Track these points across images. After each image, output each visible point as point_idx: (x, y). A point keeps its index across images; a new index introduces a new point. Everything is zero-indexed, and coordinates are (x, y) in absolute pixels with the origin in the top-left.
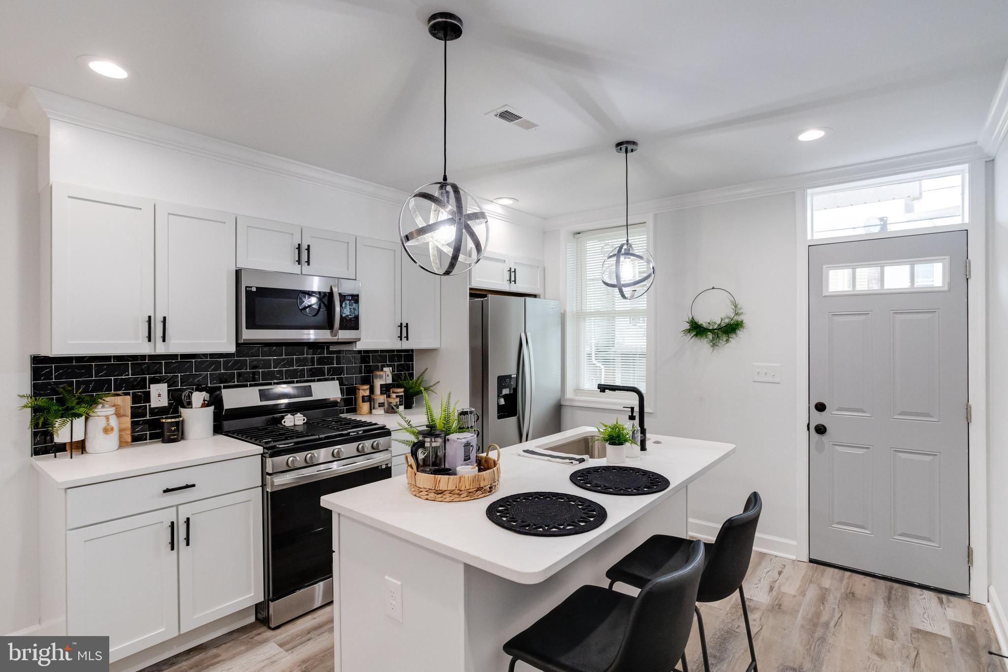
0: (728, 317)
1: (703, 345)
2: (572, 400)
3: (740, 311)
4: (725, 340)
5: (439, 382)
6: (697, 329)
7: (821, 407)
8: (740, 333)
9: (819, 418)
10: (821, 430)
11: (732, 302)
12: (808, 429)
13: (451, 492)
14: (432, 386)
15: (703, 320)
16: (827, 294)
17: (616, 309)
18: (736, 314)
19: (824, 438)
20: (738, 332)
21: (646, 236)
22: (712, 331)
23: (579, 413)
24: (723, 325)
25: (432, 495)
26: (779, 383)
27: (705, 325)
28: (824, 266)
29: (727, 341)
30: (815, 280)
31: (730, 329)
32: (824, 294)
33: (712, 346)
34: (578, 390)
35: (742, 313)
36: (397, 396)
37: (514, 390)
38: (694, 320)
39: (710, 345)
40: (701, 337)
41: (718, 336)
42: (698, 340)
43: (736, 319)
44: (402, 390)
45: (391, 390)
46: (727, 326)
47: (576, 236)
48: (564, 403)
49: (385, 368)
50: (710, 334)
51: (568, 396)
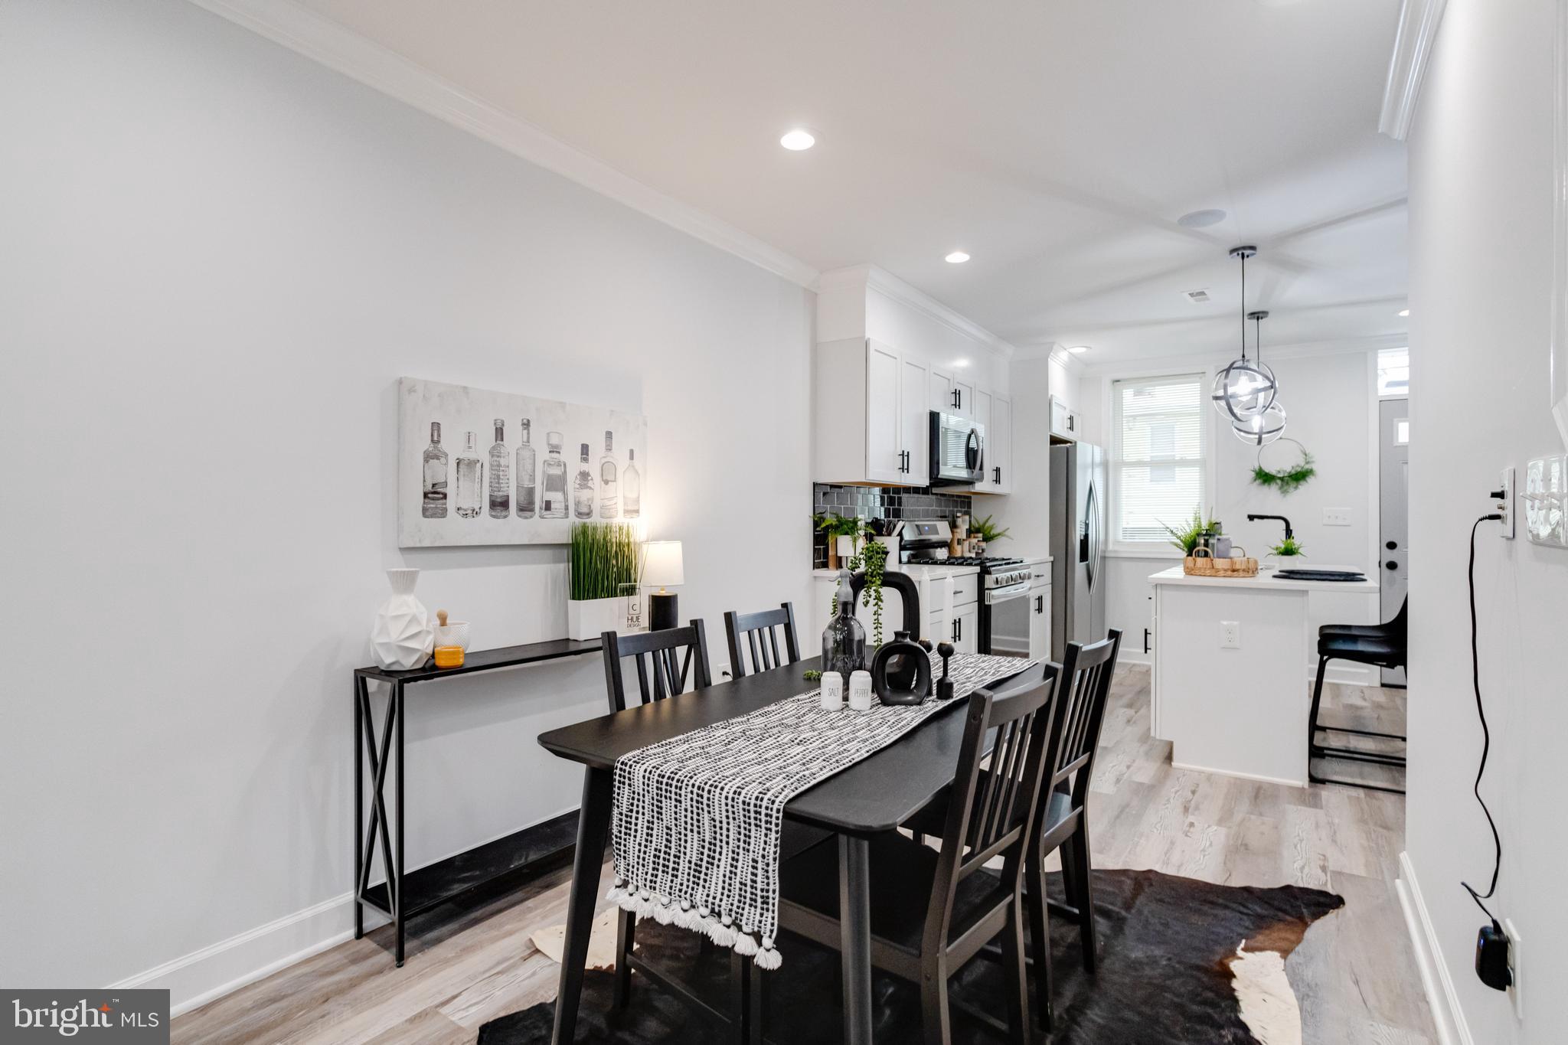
0: (1298, 466)
1: (1272, 490)
2: (1115, 551)
3: (1310, 460)
4: (1294, 486)
5: (1008, 529)
6: (1264, 477)
7: (1392, 546)
8: (1311, 480)
9: (1390, 556)
10: (1392, 566)
11: (1302, 451)
12: (1380, 566)
13: (1244, 570)
14: (1005, 531)
15: (1271, 469)
16: (1398, 445)
18: (1307, 463)
19: (1395, 573)
20: (1308, 479)
21: (1198, 386)
22: (1282, 479)
23: (1125, 565)
24: (1293, 472)
25: (1229, 573)
26: (1349, 526)
27: (1274, 472)
28: (1395, 420)
29: (1296, 488)
30: (1386, 432)
31: (1299, 476)
32: (1395, 445)
33: (1282, 493)
34: (1117, 542)
35: (1313, 462)
36: (978, 541)
37: (1086, 536)
38: (1260, 469)
39: (1279, 492)
40: (1269, 484)
41: (1287, 483)
42: (1265, 488)
43: (1307, 467)
44: (981, 535)
45: (972, 535)
46: (1296, 474)
47: (1115, 383)
48: (1107, 555)
49: (959, 514)
50: (1279, 482)
51: (1111, 547)
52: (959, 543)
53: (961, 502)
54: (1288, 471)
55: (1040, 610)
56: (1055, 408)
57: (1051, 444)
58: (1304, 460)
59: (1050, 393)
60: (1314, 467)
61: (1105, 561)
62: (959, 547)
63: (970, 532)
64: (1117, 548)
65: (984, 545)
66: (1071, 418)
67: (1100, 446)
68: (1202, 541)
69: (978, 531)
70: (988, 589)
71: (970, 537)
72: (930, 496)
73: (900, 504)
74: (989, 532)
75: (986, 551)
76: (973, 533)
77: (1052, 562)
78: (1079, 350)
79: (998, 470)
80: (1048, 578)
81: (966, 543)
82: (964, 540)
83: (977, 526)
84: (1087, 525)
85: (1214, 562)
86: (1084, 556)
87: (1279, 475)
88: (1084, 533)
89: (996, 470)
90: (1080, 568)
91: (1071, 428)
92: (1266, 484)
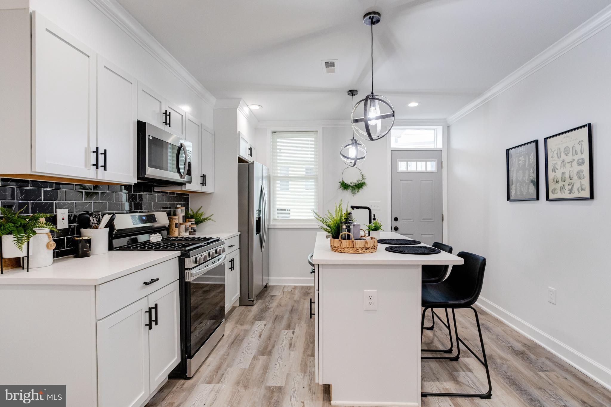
0: (359, 180)
1: (348, 193)
5: (213, 215)
6: (345, 186)
7: (396, 219)
8: (365, 187)
9: (396, 224)
10: (396, 229)
11: (361, 174)
12: (391, 229)
15: (348, 181)
16: (399, 172)
17: (289, 175)
18: (363, 179)
19: (397, 232)
20: (363, 187)
21: (314, 138)
22: (352, 187)
24: (357, 183)
26: (380, 210)
27: (349, 184)
28: (397, 160)
29: (358, 191)
30: (394, 166)
31: (359, 186)
32: (397, 172)
33: (353, 194)
34: (274, 220)
35: (365, 179)
36: (192, 224)
37: (259, 218)
38: (343, 181)
39: (351, 193)
40: (347, 190)
41: (355, 189)
42: (345, 191)
43: (363, 181)
44: (194, 220)
45: (188, 220)
46: (359, 185)
47: (273, 133)
48: (270, 227)
49: (178, 206)
50: (351, 188)
51: (271, 223)
52: (176, 227)
53: (181, 198)
54: (355, 183)
55: (232, 268)
56: (241, 141)
57: (239, 162)
58: (362, 177)
59: (238, 130)
60: (366, 181)
61: (269, 230)
62: (177, 229)
63: (186, 218)
64: (274, 223)
65: (195, 226)
66: (251, 149)
67: (266, 166)
68: (344, 227)
69: (192, 217)
70: (187, 269)
71: (186, 222)
72: (152, 193)
73: (141, 200)
74: (200, 217)
75: (197, 230)
76: (189, 218)
77: (240, 235)
78: (255, 108)
79: (204, 177)
80: (237, 246)
81: (183, 227)
82: (180, 224)
83: (192, 214)
84: (260, 212)
85: (354, 243)
86: (258, 230)
87: (351, 185)
88: (258, 216)
89: (203, 176)
90: (256, 238)
91: (251, 155)
92: (346, 190)
